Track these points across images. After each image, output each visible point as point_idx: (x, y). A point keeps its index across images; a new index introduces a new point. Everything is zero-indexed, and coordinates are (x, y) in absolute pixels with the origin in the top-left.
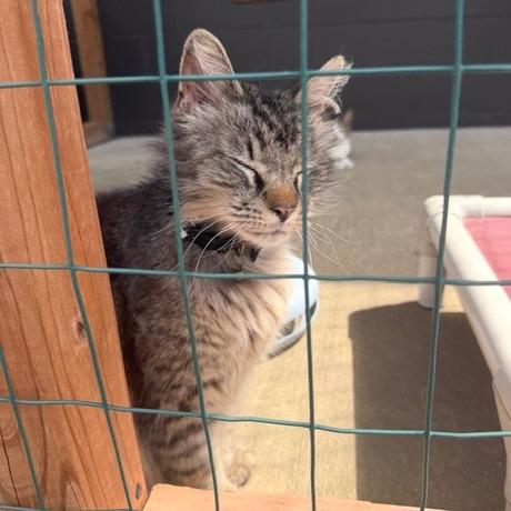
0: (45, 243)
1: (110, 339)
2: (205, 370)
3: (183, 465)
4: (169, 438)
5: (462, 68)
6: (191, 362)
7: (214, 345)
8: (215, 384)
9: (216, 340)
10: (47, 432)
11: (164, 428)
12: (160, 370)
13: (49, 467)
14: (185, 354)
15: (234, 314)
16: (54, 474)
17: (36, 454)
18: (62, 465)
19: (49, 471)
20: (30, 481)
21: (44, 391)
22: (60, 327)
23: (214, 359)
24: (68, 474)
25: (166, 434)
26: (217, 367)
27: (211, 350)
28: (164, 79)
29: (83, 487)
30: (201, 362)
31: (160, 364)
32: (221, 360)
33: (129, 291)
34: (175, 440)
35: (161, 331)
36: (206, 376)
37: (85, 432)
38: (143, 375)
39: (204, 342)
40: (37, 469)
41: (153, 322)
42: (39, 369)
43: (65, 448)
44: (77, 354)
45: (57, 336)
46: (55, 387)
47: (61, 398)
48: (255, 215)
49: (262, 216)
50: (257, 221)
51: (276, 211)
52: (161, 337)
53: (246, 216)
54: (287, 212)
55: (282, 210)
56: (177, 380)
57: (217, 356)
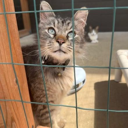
0: (7, 58)
2: (49, 98)
3: (45, 121)
4: (41, 115)
5: (116, 8)
6: (45, 95)
7: (51, 92)
10: (7, 108)
11: (39, 112)
12: (37, 97)
13: (8, 118)
14: (44, 94)
15: (56, 85)
16: (9, 120)
17: (4, 115)
18: (11, 117)
19: (8, 119)
20: (3, 122)
21: (6, 98)
22: (11, 81)
23: (52, 96)
24: (13, 120)
25: (40, 113)
26: (52, 98)
27: (50, 93)
28: (36, 12)
29: (17, 124)
30: (48, 96)
31: (37, 96)
32: (53, 96)
34: (42, 115)
35: (38, 88)
36: (49, 100)
37: (18, 109)
39: (49, 91)
40: (5, 119)
42: (5, 92)
43: (12, 113)
44: (15, 88)
45: (10, 83)
46: (9, 97)
47: (11, 99)
48: (52, 44)
49: (54, 44)
50: (53, 46)
51: (58, 42)
52: (38, 89)
53: (51, 45)
54: (61, 42)
55: (60, 41)
56: (41, 100)
57: (52, 95)
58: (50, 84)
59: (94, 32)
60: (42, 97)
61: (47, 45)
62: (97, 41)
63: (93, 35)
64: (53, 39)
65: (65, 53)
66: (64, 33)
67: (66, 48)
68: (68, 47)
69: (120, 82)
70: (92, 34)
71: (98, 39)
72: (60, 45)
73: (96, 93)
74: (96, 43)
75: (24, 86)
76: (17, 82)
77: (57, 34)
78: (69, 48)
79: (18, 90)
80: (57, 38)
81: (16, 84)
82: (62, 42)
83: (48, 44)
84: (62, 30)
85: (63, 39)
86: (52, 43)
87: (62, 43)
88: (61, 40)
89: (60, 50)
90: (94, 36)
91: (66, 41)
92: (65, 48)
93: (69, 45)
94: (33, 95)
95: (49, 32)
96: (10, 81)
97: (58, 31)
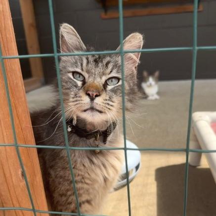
0: (5, 134)
1: (38, 180)
5: (197, 48)
7: (87, 184)
8: (88, 202)
9: (88, 181)
12: (61, 195)
22: (13, 174)
26: (89, 194)
27: (85, 186)
31: (61, 193)
33: (47, 158)
35: (61, 177)
38: (54, 197)
39: (82, 182)
41: (58, 173)
44: (21, 186)
45: (12, 178)
46: (11, 202)
47: (14, 207)
48: (79, 99)
49: (82, 99)
50: (81, 102)
51: (89, 95)
52: (61, 180)
53: (76, 101)
54: (93, 94)
55: (90, 93)
56: (70, 200)
57: (89, 189)
58: (82, 168)
59: (151, 80)
60: (70, 196)
61: (71, 100)
62: (156, 97)
63: (150, 85)
64: (81, 91)
65: (101, 112)
66: (98, 80)
67: (102, 104)
68: (106, 103)
69: (199, 166)
70: (148, 83)
71: (158, 93)
72: (92, 99)
73: (158, 186)
74: (156, 100)
75: (37, 182)
76: (23, 175)
77: (86, 81)
78: (108, 104)
79: (26, 189)
80: (86, 89)
81: (21, 179)
82: (95, 94)
83: (73, 98)
84: (95, 75)
85: (96, 89)
86: (79, 97)
87: (94, 97)
88: (93, 91)
89: (92, 109)
90: (152, 87)
91: (101, 93)
92: (100, 105)
93: (106, 100)
94: (54, 191)
95: (74, 78)
96: (11, 175)
97: (89, 77)
